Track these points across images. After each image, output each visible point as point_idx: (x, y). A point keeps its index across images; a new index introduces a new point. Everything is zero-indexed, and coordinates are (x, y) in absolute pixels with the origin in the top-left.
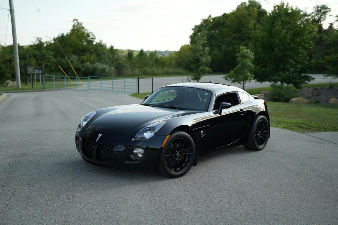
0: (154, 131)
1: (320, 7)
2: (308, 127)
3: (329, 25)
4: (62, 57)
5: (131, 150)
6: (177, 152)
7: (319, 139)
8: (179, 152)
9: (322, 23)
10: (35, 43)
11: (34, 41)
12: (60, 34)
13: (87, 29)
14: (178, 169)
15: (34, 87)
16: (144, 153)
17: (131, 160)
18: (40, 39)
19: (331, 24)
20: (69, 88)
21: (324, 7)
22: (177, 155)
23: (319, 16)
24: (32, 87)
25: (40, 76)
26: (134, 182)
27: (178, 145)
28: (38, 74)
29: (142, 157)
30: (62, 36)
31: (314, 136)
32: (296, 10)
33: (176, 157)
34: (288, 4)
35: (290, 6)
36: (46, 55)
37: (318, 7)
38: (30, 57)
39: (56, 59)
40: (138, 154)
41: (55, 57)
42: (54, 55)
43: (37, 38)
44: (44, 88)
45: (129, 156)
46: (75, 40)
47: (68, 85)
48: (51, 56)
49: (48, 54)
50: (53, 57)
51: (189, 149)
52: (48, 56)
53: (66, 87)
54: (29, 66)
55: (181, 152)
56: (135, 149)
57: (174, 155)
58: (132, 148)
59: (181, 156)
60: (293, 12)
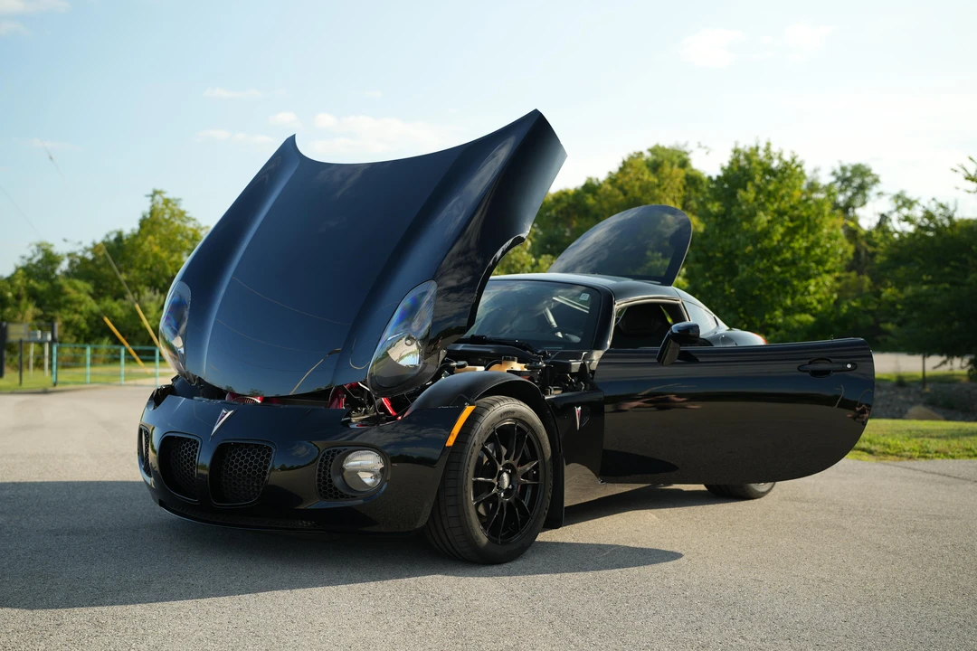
1: (850, 168)
2: (888, 450)
3: (877, 219)
4: (115, 299)
5: (335, 459)
6: (503, 472)
7: (936, 476)
8: (507, 472)
9: (859, 211)
10: (30, 259)
11: (29, 254)
12: (112, 233)
13: (194, 217)
15: (24, 381)
16: (381, 472)
17: (336, 493)
18: (45, 247)
19: (884, 218)
20: (132, 382)
21: (860, 171)
22: (503, 483)
23: (849, 193)
24: (17, 380)
25: (47, 347)
26: (345, 576)
28: (41, 344)
29: (373, 483)
30: (119, 238)
31: (917, 467)
32: (793, 161)
33: (500, 487)
34: (768, 144)
35: (774, 149)
36: (69, 293)
37: (843, 169)
38: (18, 297)
39: (98, 304)
40: (361, 475)
41: (96, 296)
42: (92, 291)
43: (39, 246)
44: (55, 384)
45: (331, 481)
46: (156, 249)
47: (129, 375)
48: (83, 296)
49: (75, 288)
50: (89, 298)
51: (536, 467)
52: (74, 295)
53: (125, 380)
54: (15, 322)
55: (514, 471)
56: (350, 456)
57: (495, 481)
58: (338, 453)
59: (513, 486)
60: (786, 166)
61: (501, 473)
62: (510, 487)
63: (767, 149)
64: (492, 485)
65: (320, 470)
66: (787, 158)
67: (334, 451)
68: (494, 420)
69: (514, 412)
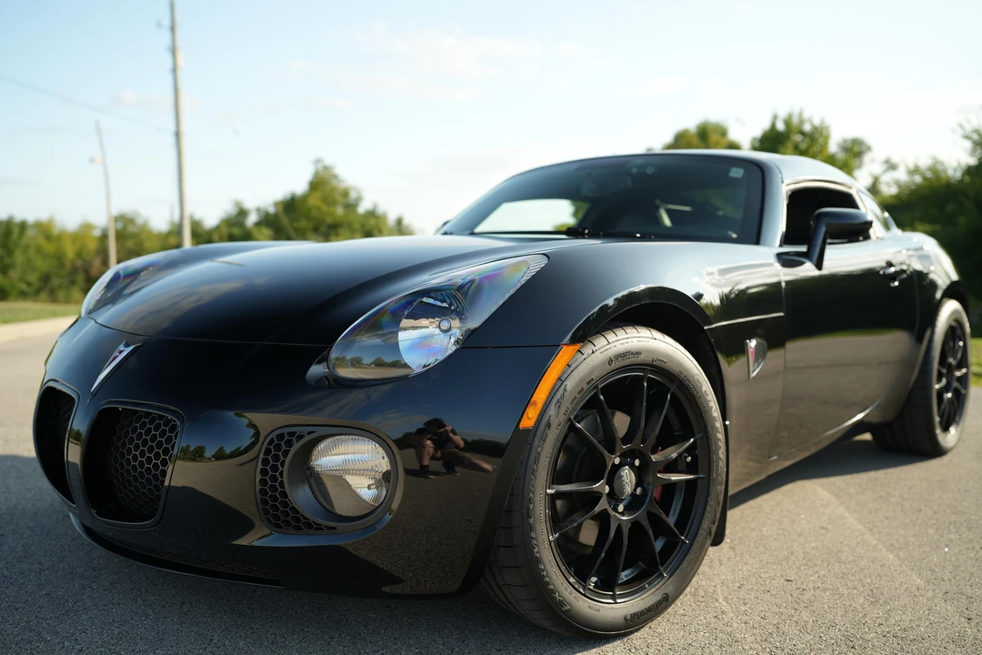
0: (460, 314)
5: (293, 450)
6: (621, 465)
8: (632, 466)
14: (624, 575)
16: (386, 476)
17: (298, 520)
22: (622, 487)
27: (621, 422)
33: (614, 497)
40: (352, 480)
45: (284, 494)
51: (690, 450)
55: (646, 463)
56: (322, 445)
57: (602, 486)
58: (301, 437)
59: (644, 490)
60: (815, 129)
61: (616, 468)
62: (639, 491)
63: (800, 115)
64: (596, 497)
65: (264, 472)
66: (817, 122)
67: (292, 434)
68: (592, 371)
69: (638, 353)
